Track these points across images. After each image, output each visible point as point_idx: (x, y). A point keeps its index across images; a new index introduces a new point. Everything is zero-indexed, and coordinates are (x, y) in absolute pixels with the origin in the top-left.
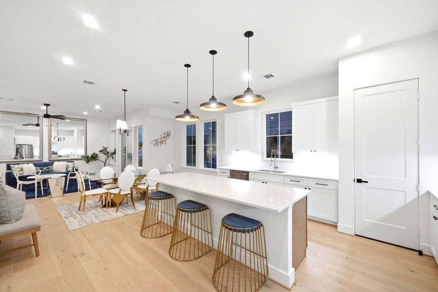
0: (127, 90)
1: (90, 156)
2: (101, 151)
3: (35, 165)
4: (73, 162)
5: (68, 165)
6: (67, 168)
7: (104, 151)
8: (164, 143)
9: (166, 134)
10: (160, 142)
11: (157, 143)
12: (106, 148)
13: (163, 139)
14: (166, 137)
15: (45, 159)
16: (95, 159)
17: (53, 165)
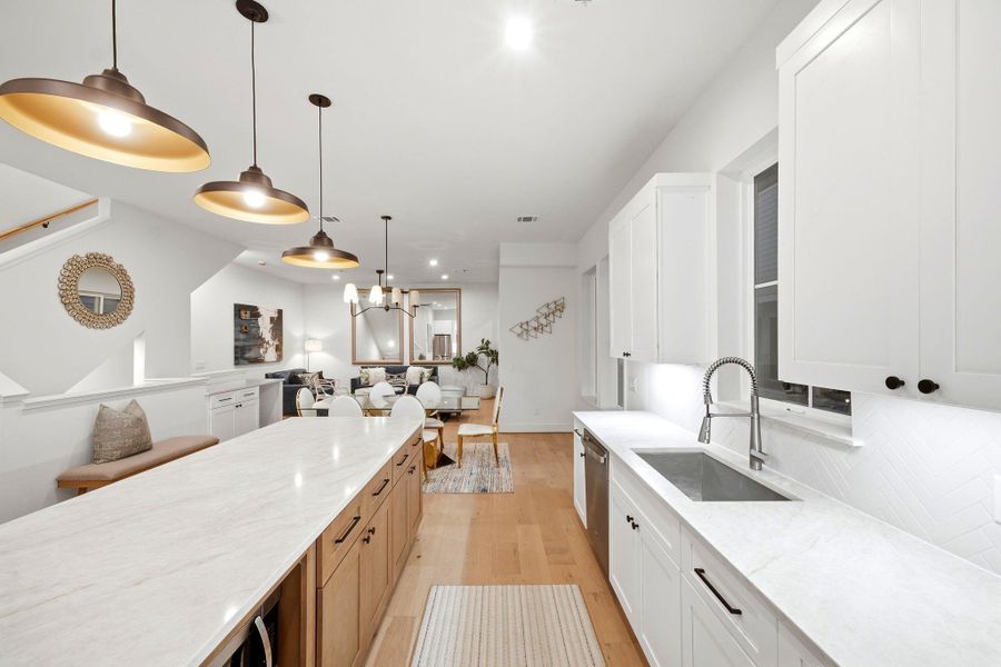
0: (389, 218)
1: (465, 359)
3: (388, 370)
5: (423, 374)
6: (421, 379)
7: (486, 348)
8: (547, 329)
9: (553, 306)
10: (535, 329)
11: (527, 330)
12: (488, 343)
13: (543, 321)
14: (553, 313)
15: (406, 362)
16: (473, 365)
17: (405, 371)
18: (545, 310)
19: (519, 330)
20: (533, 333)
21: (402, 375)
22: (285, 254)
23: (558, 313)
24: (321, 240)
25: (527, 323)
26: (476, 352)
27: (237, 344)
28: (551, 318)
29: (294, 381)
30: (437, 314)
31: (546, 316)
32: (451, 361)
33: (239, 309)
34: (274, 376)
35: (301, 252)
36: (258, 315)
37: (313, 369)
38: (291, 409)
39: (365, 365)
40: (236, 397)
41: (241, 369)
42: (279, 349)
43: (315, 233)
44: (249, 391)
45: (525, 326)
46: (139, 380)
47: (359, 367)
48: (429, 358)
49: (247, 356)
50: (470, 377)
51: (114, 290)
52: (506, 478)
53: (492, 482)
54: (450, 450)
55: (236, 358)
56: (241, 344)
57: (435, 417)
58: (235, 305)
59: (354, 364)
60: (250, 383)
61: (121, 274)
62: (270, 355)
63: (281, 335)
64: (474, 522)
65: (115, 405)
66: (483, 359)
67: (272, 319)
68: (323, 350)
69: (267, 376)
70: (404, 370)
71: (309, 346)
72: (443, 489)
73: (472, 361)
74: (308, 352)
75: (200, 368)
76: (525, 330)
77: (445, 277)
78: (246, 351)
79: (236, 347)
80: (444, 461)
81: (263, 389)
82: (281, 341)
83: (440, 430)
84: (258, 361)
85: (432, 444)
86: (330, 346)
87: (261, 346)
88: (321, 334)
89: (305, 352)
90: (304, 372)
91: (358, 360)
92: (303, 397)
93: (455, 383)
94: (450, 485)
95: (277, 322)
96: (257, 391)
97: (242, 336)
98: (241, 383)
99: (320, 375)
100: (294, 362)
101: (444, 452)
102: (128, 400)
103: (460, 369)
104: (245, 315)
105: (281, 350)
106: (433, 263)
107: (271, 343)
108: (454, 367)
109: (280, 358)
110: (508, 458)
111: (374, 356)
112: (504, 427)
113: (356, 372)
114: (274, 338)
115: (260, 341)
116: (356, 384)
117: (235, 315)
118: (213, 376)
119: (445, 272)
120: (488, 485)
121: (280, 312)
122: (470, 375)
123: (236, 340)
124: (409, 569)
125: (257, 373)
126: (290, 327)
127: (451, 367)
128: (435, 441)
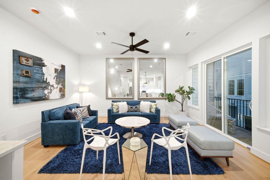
2: (177, 91)
3: (128, 104)
4: (155, 102)
5: (151, 106)
6: (150, 109)
7: (181, 91)
15: (136, 98)
17: (139, 104)
21: (138, 106)
27: (17, 85)
33: (18, 55)
36: (42, 65)
39: (115, 100)
42: (62, 90)
47: (111, 101)
49: (29, 96)
56: (21, 86)
58: (14, 51)
59: (107, 99)
62: (55, 94)
63: (64, 81)
67: (56, 70)
68: (90, 91)
71: (82, 89)
74: (82, 92)
78: (28, 91)
79: (15, 88)
82: (64, 86)
84: (43, 99)
86: (93, 89)
87: (45, 88)
88: (88, 82)
95: (61, 73)
97: (22, 79)
104: (27, 62)
105: (64, 91)
107: (55, 86)
109: (63, 96)
113: (109, 105)
114: (58, 83)
115: (45, 84)
117: (14, 60)
121: (63, 67)
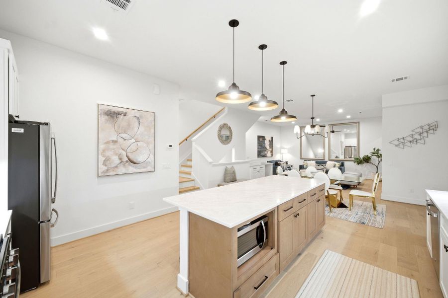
0: (314, 95)
1: (362, 158)
2: (372, 154)
3: (317, 162)
5: (336, 165)
6: (334, 167)
7: (376, 153)
8: (422, 141)
9: (427, 128)
10: (410, 142)
11: (403, 143)
12: (378, 150)
13: (418, 137)
14: (427, 132)
15: (327, 159)
16: (368, 162)
18: (420, 130)
19: (397, 143)
20: (409, 144)
21: (324, 165)
22: (272, 119)
23: (432, 131)
24: (284, 112)
25: (403, 138)
26: (370, 155)
28: (425, 134)
29: (277, 164)
30: (347, 136)
31: (420, 134)
32: (353, 159)
33: (259, 137)
34: (270, 162)
35: (277, 117)
36: (265, 139)
37: (284, 160)
38: (275, 173)
39: (306, 160)
40: (258, 168)
41: (259, 159)
42: (272, 152)
43: (281, 110)
44: (261, 166)
45: (402, 140)
46: (233, 161)
48: (342, 157)
49: (261, 154)
50: (365, 169)
51: (228, 133)
52: (379, 221)
53: (369, 220)
54: (346, 202)
55: (258, 155)
56: (260, 150)
57: (338, 184)
58: (258, 136)
59: (301, 159)
60: (262, 164)
61: (230, 129)
62: (269, 154)
63: (273, 147)
64: (353, 234)
65: (229, 167)
66: (374, 159)
67: (269, 140)
68: (288, 153)
69: (268, 162)
70: (325, 162)
71: (283, 151)
72: (339, 216)
73: (367, 160)
75: (248, 158)
76: (401, 142)
77: (349, 117)
78: (261, 153)
79: (258, 151)
80: (342, 205)
81: (266, 166)
82: (272, 149)
83: (341, 191)
84: (264, 156)
85: (335, 196)
86: (291, 151)
87: (266, 151)
88: (287, 146)
89: (281, 153)
90: (281, 161)
91: (303, 157)
92: (279, 169)
93: (356, 170)
94: (343, 216)
95: (271, 141)
96: (264, 166)
97: (260, 147)
98: (260, 164)
99: (287, 163)
100: (277, 157)
101: (343, 202)
102: (231, 166)
103: (358, 164)
104: (261, 140)
106: (340, 111)
107: (269, 150)
108: (355, 162)
109: (272, 155)
110: (384, 213)
111: (311, 156)
112: (383, 197)
113: (302, 163)
114: (270, 148)
115: (265, 148)
116: (301, 167)
117: (258, 140)
118: (252, 161)
119: (348, 114)
120: (366, 222)
121: (272, 138)
122: (365, 167)
123: (258, 148)
124: (316, 241)
125: (264, 160)
126: (276, 144)
127: (352, 163)
128: (336, 195)
